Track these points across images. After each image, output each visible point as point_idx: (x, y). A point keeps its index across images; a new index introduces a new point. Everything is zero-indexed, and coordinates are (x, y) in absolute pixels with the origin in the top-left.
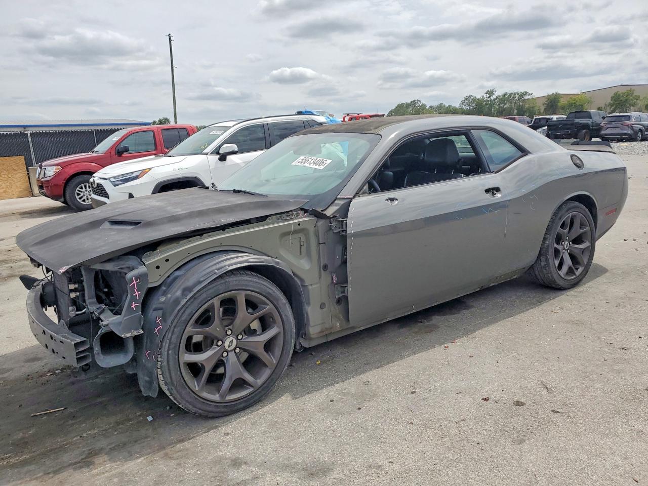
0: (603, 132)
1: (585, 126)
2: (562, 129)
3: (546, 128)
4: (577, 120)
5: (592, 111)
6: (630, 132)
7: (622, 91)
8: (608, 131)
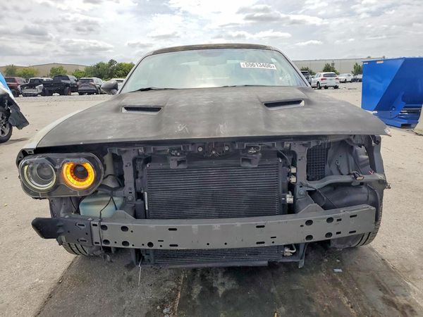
0: (79, 89)
1: (67, 85)
2: (52, 86)
3: (42, 85)
4: (63, 81)
5: (70, 77)
6: (95, 89)
7: (56, 67)
8: (83, 88)
